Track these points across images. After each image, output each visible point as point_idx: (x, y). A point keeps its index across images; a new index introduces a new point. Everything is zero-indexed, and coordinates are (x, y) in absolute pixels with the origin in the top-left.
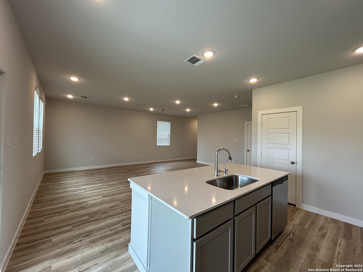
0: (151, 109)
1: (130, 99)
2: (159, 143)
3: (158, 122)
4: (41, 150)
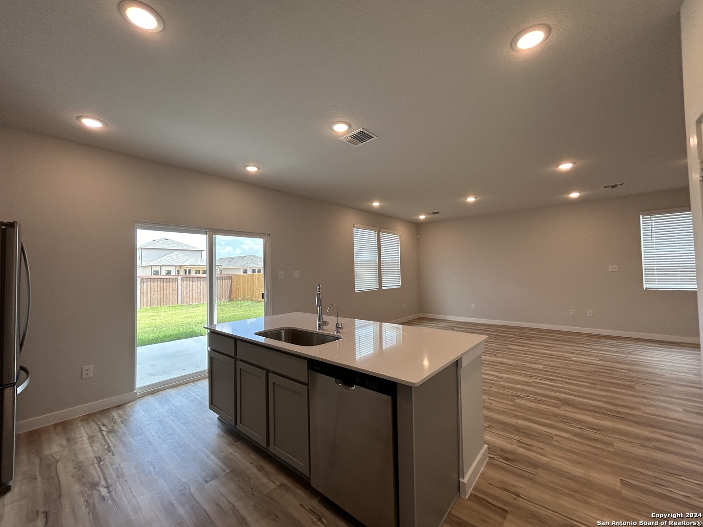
0: (575, 195)
1: (477, 198)
2: (655, 283)
3: (642, 219)
4: (399, 287)
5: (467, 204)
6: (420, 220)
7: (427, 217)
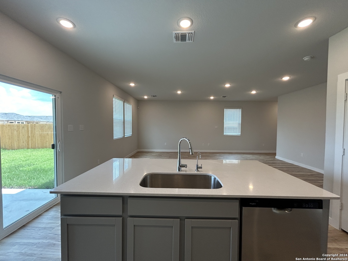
0: (212, 98)
1: (182, 92)
2: (227, 133)
3: (225, 110)
4: (131, 135)
5: (177, 94)
6: (144, 98)
7: (148, 97)
